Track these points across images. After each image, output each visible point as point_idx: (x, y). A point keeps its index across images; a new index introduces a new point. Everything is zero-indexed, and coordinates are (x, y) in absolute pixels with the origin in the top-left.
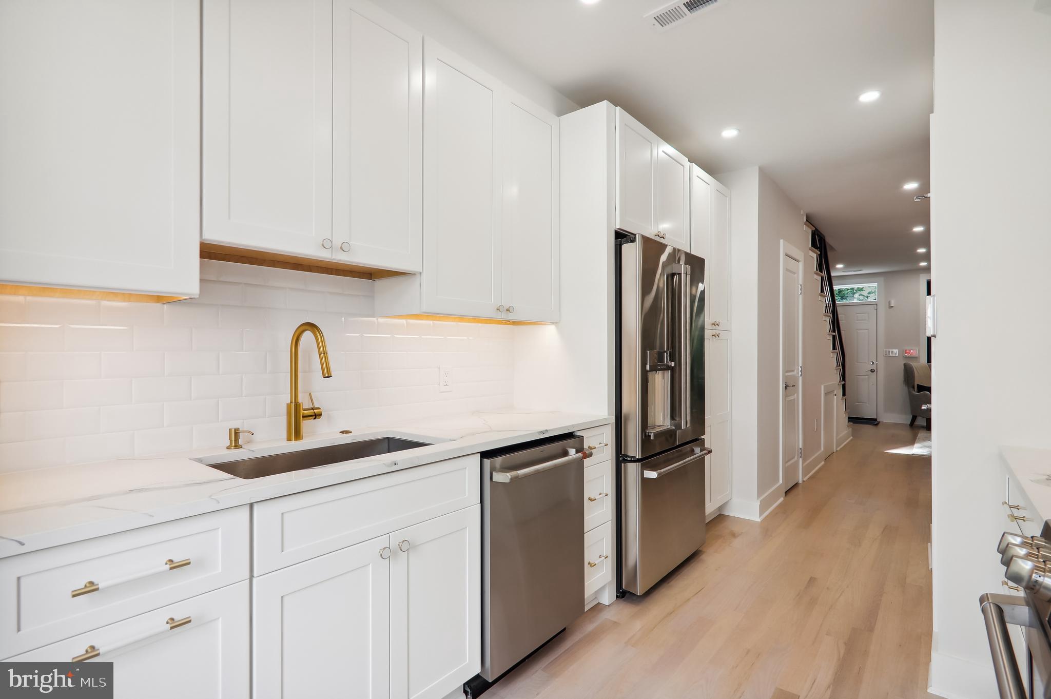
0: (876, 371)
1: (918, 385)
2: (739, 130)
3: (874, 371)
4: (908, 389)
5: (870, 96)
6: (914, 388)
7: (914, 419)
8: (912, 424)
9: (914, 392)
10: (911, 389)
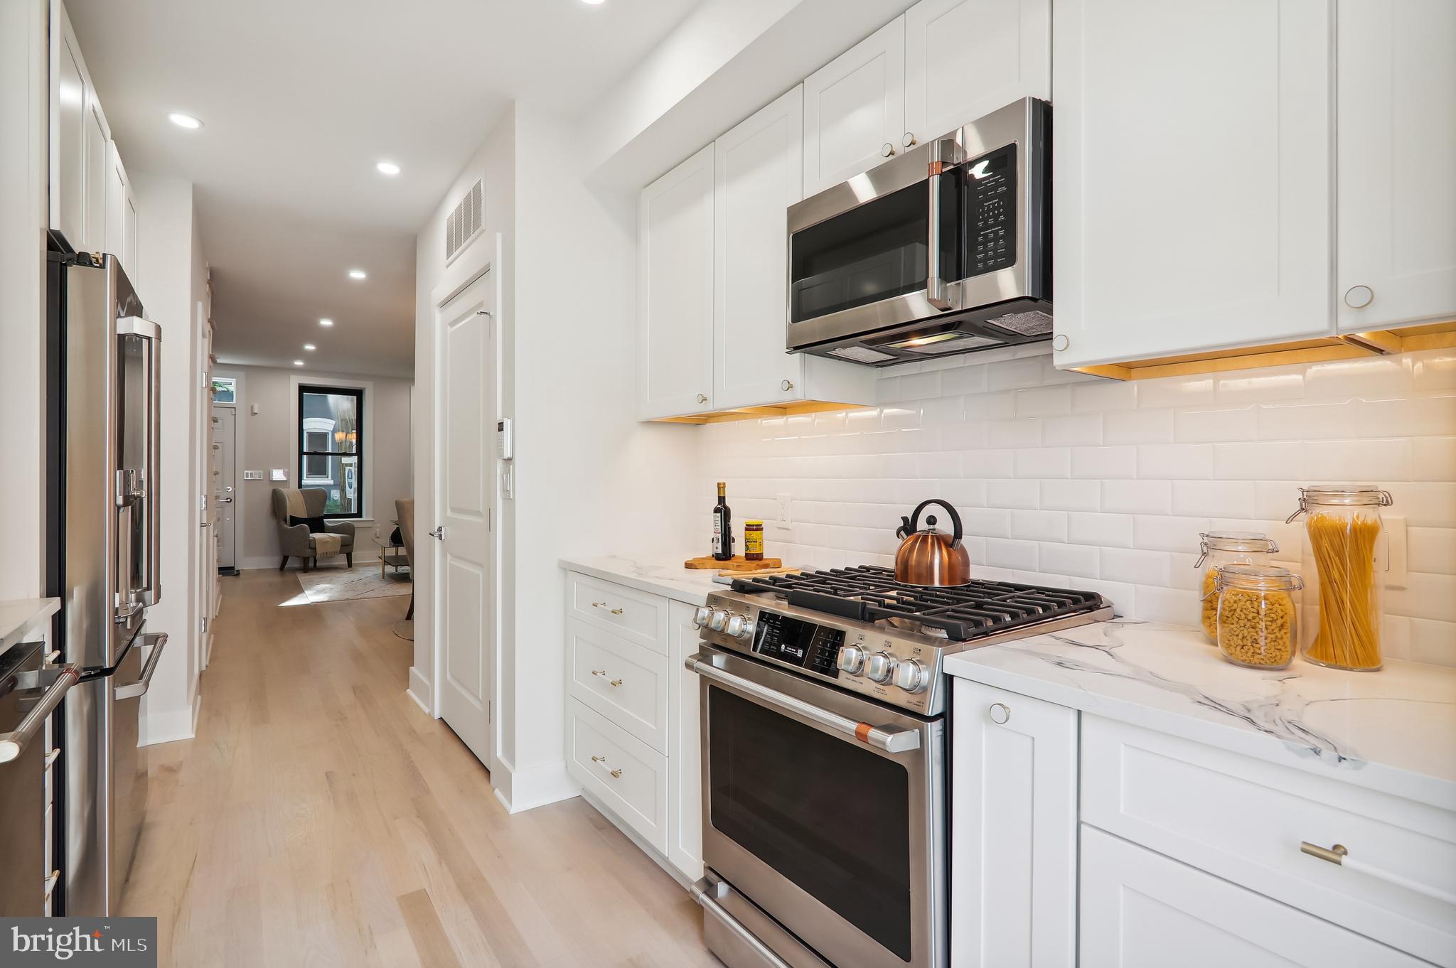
0: (233, 500)
1: (291, 517)
2: (202, 123)
3: (231, 500)
4: (278, 523)
5: (389, 168)
6: (286, 520)
7: (285, 559)
8: (282, 568)
9: (286, 526)
10: (283, 523)
